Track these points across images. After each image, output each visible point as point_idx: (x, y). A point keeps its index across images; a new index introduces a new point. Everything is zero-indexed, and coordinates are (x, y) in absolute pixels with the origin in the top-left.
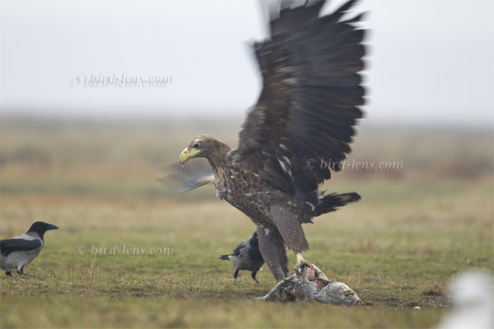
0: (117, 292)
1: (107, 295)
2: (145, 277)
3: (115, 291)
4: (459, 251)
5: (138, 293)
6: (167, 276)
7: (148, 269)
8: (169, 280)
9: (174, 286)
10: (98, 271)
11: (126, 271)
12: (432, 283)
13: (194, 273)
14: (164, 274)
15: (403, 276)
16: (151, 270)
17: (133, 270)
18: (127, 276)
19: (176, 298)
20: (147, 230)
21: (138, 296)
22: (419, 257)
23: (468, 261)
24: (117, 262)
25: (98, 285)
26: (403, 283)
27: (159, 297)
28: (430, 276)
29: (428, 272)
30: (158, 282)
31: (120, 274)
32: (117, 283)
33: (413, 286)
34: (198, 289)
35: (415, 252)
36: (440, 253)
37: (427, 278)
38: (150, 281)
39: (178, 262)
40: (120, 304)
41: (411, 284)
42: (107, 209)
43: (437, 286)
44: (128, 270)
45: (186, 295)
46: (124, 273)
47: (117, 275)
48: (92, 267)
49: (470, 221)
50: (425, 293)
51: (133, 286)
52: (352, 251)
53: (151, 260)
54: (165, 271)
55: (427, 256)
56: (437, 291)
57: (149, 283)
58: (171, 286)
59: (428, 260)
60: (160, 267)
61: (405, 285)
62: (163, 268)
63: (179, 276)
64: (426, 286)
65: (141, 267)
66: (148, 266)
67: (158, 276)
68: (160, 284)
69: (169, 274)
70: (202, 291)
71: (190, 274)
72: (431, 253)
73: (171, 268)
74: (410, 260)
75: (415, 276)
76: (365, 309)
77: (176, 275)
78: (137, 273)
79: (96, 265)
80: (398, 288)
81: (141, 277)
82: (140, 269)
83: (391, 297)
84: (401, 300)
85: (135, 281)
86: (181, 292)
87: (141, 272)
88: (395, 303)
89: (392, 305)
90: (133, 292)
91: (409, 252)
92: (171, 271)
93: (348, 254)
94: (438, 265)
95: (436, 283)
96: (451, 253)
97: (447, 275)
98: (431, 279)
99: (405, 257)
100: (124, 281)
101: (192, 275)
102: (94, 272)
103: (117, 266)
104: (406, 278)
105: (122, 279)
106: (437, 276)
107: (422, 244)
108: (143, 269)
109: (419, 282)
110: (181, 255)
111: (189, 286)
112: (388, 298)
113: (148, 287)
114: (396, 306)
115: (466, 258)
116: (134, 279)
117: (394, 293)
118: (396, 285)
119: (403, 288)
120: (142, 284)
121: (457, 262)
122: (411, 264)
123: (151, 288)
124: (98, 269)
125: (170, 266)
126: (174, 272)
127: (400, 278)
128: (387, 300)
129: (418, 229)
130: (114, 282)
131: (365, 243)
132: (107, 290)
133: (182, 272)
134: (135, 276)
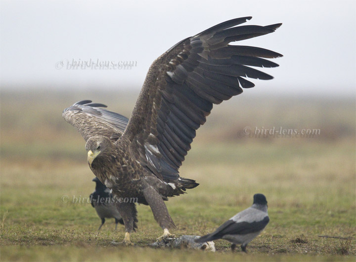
0: (25, 241)
1: (17, 244)
2: (50, 228)
3: (24, 241)
4: (321, 204)
5: (44, 242)
6: (69, 227)
7: (52, 221)
8: (71, 230)
9: (76, 236)
10: (9, 223)
11: (34, 223)
12: (298, 232)
13: (93, 225)
14: (67, 226)
15: (273, 226)
16: (55, 222)
17: (40, 222)
18: (35, 227)
19: (77, 246)
20: (52, 187)
21: (44, 244)
22: (287, 210)
23: (330, 213)
24: (26, 215)
25: (9, 235)
26: (274, 232)
27: (62, 245)
28: (297, 226)
29: (295, 223)
30: (61, 233)
31: (28, 226)
32: (25, 233)
33: (282, 235)
34: (96, 238)
35: (284, 206)
36: (305, 206)
37: (294, 228)
38: (54, 231)
39: (78, 215)
40: (28, 252)
41: (280, 233)
42: (17, 169)
43: (303, 235)
44: (35, 222)
45: (86, 244)
46: (32, 225)
47: (26, 226)
48: (4, 220)
49: (331, 178)
50: (293, 241)
51: (40, 236)
52: (230, 205)
53: (55, 213)
54: (67, 222)
55: (294, 209)
56: (303, 239)
57: (53, 233)
58: (73, 236)
59: (295, 212)
60: (63, 220)
61: (276, 234)
62: (65, 220)
63: (79, 227)
64: (293, 234)
65: (47, 219)
66: (52, 218)
67: (61, 227)
68: (63, 234)
69: (71, 225)
70: (100, 240)
71: (89, 225)
72: (297, 206)
73: (73, 220)
74: (279, 212)
75: (284, 226)
76: (241, 255)
77: (77, 227)
78: (43, 225)
79: (8, 218)
80: (269, 236)
81: (46, 228)
82: (45, 221)
83: (263, 244)
84: (272, 247)
85: (41, 232)
86: (81, 241)
87: (47, 224)
88: (267, 250)
89: (264, 252)
90: (40, 241)
91: (279, 206)
92: (73, 223)
93: (226, 207)
94: (303, 216)
95: (302, 232)
96: (315, 206)
97: (312, 225)
98: (298, 229)
99: (275, 210)
100: (32, 232)
101: (91, 226)
102: (5, 224)
103: (25, 219)
104: (276, 228)
105: (30, 230)
106: (303, 226)
107: (290, 198)
108: (48, 221)
109: (287, 232)
110: (82, 209)
111: (88, 236)
112: (261, 245)
113: (53, 237)
114: (268, 252)
115: (328, 211)
116: (40, 230)
117: (266, 241)
118: (268, 233)
119: (274, 237)
120: (47, 235)
121: (320, 214)
122: (280, 216)
123: (55, 238)
124: (9, 221)
125: (72, 218)
126: (76, 224)
127: (271, 228)
128: (260, 247)
129: (286, 185)
130: (23, 232)
131: (241, 198)
132: (17, 240)
133: (82, 223)
134: (41, 227)
